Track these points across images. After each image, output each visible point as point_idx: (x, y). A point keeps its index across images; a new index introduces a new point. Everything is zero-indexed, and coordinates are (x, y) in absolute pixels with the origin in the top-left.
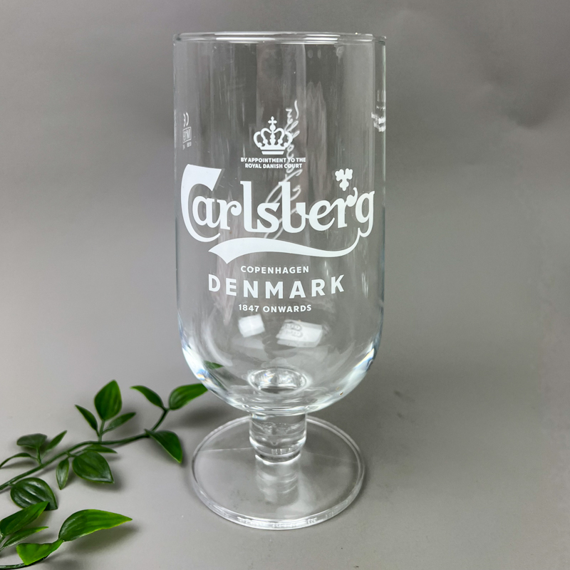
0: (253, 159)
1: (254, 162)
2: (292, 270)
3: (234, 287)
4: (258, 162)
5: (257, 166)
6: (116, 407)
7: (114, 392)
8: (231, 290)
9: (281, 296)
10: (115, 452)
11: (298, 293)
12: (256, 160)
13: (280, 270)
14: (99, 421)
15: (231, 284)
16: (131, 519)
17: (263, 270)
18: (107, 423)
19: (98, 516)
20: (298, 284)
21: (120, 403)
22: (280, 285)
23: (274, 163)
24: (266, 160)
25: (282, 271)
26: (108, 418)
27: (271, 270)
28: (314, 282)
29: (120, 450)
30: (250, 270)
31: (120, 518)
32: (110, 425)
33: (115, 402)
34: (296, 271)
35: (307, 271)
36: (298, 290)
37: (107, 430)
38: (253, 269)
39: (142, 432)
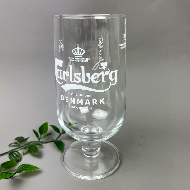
0: (72, 58)
1: (72, 59)
2: (86, 96)
3: (68, 100)
4: (74, 59)
5: (73, 61)
7: (46, 126)
8: (67, 100)
9: (82, 104)
10: (42, 145)
11: (88, 103)
12: (73, 58)
13: (81, 95)
14: (39, 135)
15: (67, 98)
16: (39, 169)
17: (76, 95)
18: (42, 136)
19: (29, 166)
20: (88, 100)
21: (47, 130)
22: (82, 100)
23: (79, 60)
24: (76, 59)
25: (82, 96)
26: (43, 134)
27: (79, 95)
28: (93, 100)
30: (72, 94)
31: (36, 168)
34: (87, 96)
35: (91, 96)
36: (88, 102)
37: (42, 138)
38: (73, 94)
39: (52, 140)
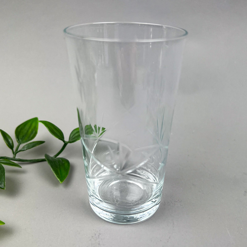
6: (32, 136)
7: (34, 125)
10: (20, 167)
14: (16, 143)
21: (36, 133)
26: (24, 142)
29: (25, 167)
32: (24, 147)
33: (32, 132)
37: (20, 151)
